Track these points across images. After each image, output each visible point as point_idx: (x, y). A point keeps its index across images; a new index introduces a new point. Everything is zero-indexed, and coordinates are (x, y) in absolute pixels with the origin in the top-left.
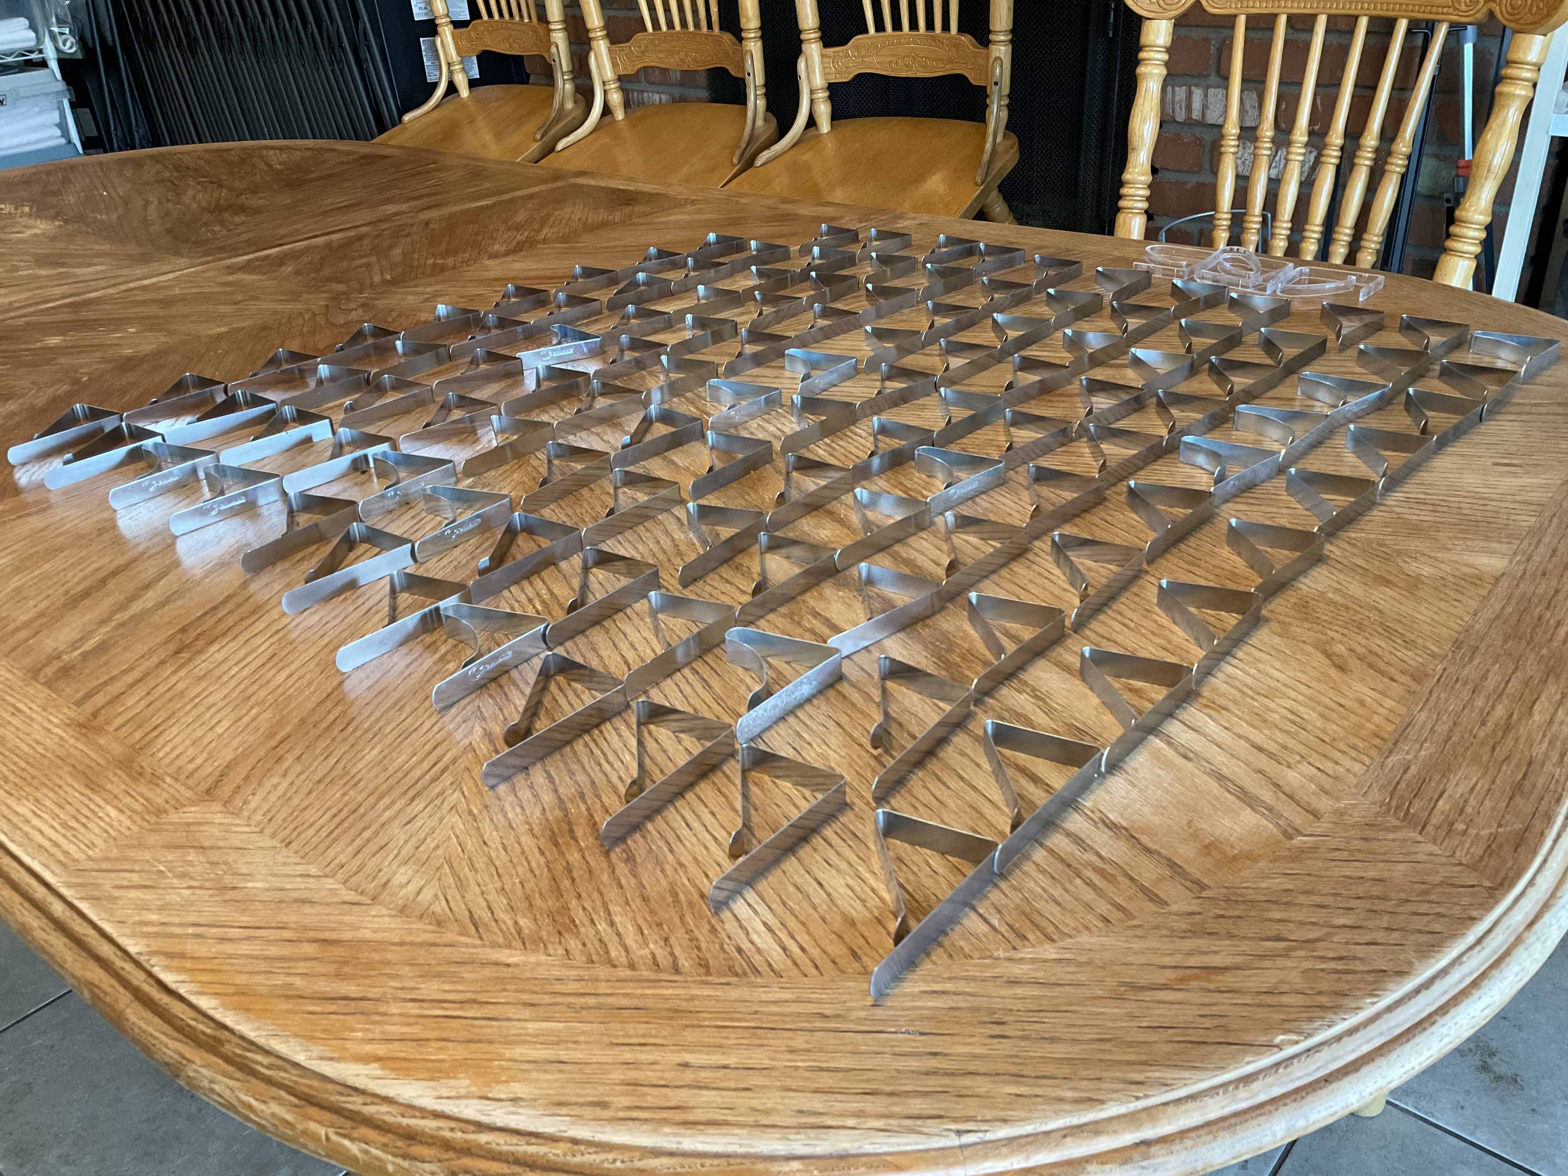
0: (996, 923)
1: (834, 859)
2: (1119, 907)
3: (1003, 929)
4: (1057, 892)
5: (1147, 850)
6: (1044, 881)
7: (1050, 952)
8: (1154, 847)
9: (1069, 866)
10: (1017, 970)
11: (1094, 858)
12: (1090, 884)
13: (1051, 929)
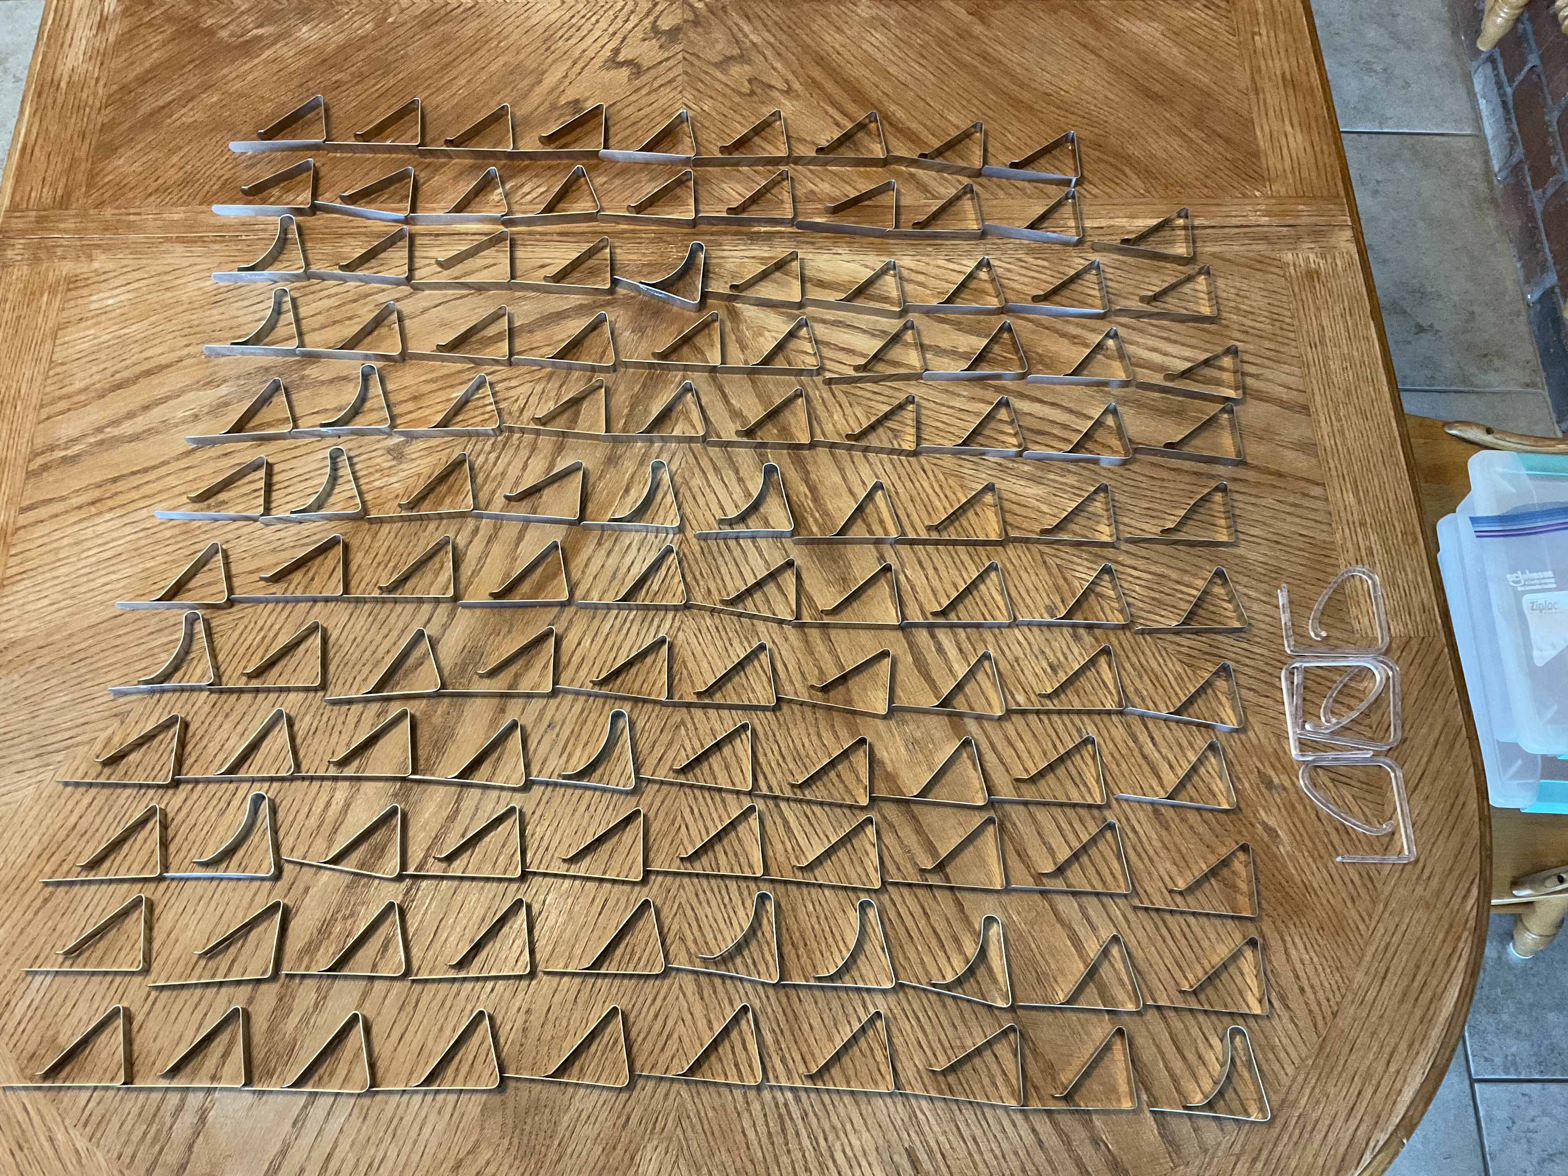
0: (90, 1106)
1: (98, 998)
2: (133, 1157)
3: (87, 1112)
4: (130, 1122)
5: (190, 1147)
6: (135, 1110)
7: (82, 1144)
8: (195, 1149)
9: (155, 1115)
10: (60, 1137)
11: (168, 1125)
12: (145, 1134)
13: (98, 1135)
